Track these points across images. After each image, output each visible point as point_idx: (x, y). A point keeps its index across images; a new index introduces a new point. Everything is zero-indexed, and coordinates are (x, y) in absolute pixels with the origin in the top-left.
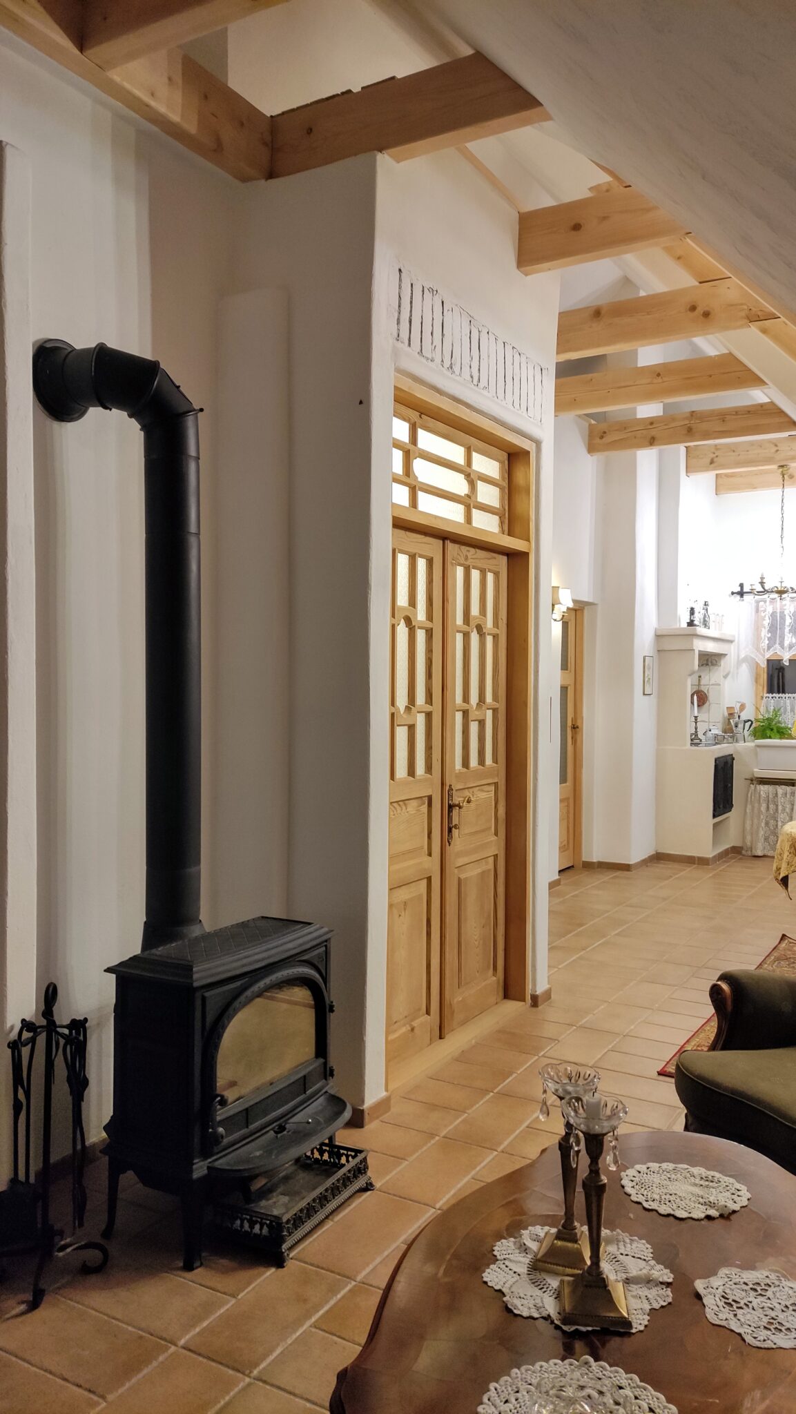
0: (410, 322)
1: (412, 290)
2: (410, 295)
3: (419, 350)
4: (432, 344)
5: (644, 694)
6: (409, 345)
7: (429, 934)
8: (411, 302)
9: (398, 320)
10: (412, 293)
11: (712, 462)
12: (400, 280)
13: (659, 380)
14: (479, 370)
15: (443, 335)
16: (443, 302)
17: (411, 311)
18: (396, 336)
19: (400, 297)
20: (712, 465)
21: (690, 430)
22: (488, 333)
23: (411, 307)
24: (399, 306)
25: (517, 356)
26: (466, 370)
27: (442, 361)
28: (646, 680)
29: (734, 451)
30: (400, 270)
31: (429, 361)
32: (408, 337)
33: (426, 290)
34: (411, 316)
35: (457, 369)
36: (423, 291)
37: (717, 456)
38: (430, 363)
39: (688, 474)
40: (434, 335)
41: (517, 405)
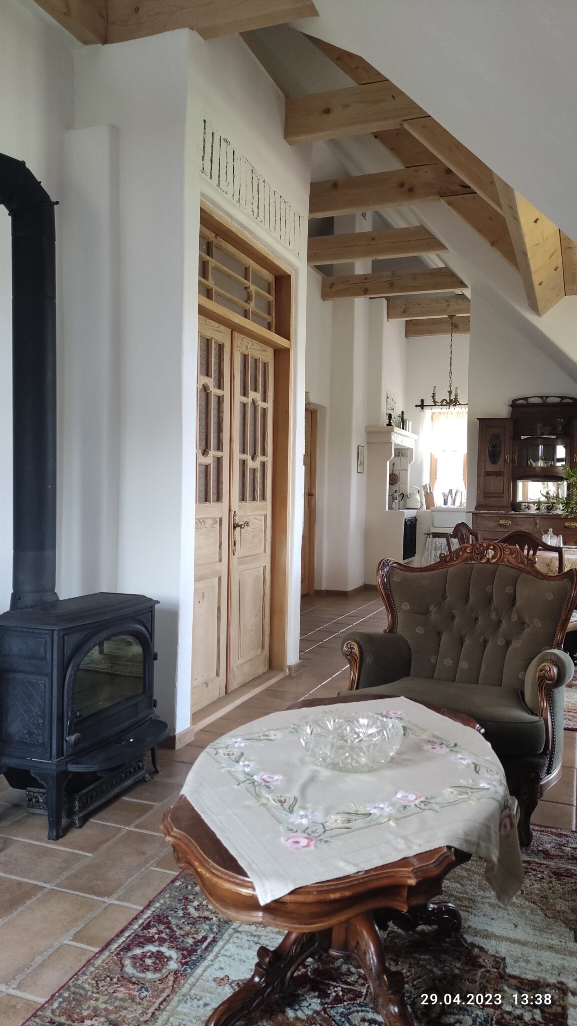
0: (211, 161)
1: (213, 138)
2: (211, 141)
3: (217, 183)
4: (226, 180)
5: (358, 472)
6: (211, 178)
7: (219, 618)
8: (212, 147)
9: (203, 157)
10: (213, 140)
11: (404, 312)
12: (205, 128)
13: (374, 243)
14: (258, 208)
15: (234, 176)
16: (234, 152)
17: (212, 153)
18: (202, 169)
19: (204, 140)
20: (405, 314)
21: (392, 285)
22: (264, 181)
23: (212, 150)
24: (204, 148)
25: (283, 202)
26: (249, 204)
27: (233, 195)
28: (359, 463)
29: (419, 304)
30: (205, 121)
31: (224, 193)
32: (210, 172)
33: (222, 140)
34: (212, 157)
35: (243, 202)
36: (220, 140)
37: (408, 307)
38: (225, 195)
39: (389, 320)
40: (228, 174)
41: (283, 238)
